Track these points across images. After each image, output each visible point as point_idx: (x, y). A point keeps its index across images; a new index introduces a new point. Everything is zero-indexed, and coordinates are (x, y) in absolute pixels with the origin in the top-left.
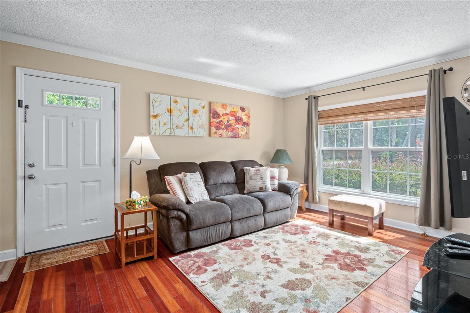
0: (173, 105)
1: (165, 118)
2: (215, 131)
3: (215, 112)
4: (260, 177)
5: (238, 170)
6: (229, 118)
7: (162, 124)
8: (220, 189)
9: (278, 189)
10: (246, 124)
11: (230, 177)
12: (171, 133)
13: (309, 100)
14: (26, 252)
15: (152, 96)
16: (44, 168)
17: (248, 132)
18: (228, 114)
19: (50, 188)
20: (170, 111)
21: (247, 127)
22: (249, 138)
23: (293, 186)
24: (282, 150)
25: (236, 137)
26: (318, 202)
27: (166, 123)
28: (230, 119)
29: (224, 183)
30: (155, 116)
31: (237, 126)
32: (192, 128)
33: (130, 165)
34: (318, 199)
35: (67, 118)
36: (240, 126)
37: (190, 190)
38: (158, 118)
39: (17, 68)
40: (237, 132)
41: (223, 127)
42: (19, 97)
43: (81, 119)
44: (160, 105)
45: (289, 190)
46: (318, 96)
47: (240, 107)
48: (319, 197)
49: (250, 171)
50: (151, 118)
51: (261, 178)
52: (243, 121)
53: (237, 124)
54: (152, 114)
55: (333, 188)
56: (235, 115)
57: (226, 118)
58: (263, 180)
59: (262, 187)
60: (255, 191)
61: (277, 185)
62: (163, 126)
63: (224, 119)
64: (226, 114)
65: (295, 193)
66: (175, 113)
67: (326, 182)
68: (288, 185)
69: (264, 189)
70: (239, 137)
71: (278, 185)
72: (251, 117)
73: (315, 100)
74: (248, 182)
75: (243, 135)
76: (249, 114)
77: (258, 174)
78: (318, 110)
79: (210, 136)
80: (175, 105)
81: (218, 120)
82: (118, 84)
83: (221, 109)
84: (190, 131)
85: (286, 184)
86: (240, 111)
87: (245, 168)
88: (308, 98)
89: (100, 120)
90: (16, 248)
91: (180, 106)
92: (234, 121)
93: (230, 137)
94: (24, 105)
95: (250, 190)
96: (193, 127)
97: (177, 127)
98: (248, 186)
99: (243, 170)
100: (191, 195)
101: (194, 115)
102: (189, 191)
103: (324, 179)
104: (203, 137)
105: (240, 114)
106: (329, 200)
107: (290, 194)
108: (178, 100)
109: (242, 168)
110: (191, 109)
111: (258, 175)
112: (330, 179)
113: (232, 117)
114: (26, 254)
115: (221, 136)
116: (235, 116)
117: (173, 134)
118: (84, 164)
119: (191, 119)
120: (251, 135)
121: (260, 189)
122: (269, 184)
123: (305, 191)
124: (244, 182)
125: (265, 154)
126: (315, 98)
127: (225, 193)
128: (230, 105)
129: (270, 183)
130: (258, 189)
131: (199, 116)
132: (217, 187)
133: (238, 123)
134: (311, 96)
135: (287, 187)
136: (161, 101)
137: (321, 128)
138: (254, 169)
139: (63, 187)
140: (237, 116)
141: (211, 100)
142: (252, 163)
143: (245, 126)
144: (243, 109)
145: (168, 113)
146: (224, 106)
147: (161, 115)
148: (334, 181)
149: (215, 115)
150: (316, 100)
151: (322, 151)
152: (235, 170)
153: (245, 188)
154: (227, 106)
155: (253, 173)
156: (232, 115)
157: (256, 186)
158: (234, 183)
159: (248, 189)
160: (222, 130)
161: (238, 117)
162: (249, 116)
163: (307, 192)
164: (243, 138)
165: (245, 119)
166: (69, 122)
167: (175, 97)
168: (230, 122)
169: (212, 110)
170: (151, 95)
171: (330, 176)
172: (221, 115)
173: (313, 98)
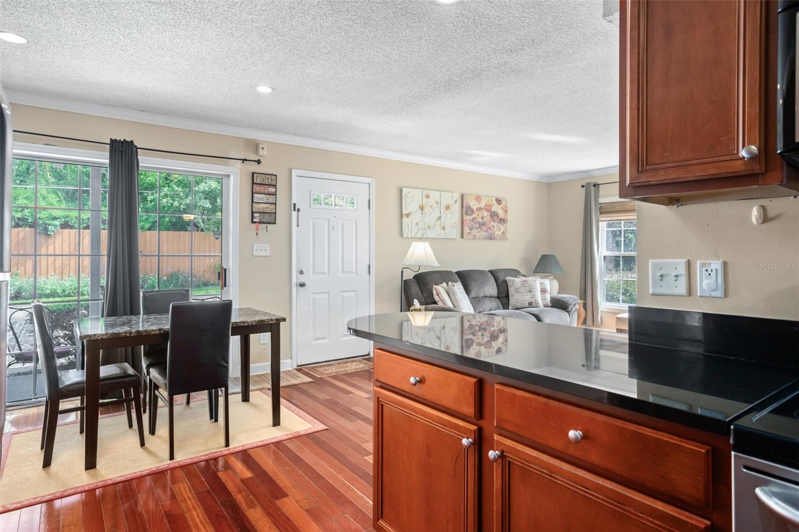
0: (426, 200)
1: (417, 216)
2: (468, 231)
3: (468, 206)
4: (528, 290)
5: (500, 281)
6: (483, 214)
7: (414, 224)
8: (482, 303)
9: (551, 305)
10: (503, 221)
11: (491, 289)
12: (423, 235)
13: (586, 189)
14: (298, 365)
15: (405, 191)
16: (311, 276)
17: (505, 231)
18: (482, 209)
19: (316, 297)
20: (422, 208)
21: (504, 225)
22: (506, 239)
23: (570, 300)
24: (550, 255)
25: (491, 239)
26: (600, 325)
27: (418, 223)
28: (485, 215)
29: (486, 297)
30: (408, 215)
31: (492, 223)
32: (444, 228)
33: (402, 272)
34: (599, 320)
35: (329, 220)
36: (496, 223)
37: (460, 301)
38: (410, 217)
39: (293, 170)
40: (492, 232)
41: (477, 225)
42: (294, 201)
43: (340, 221)
44: (412, 201)
45: (566, 305)
46: (599, 183)
47: (496, 199)
48: (601, 318)
49: (515, 282)
50: (404, 218)
51: (530, 291)
52: (500, 217)
53: (493, 221)
54: (404, 212)
55: (620, 305)
56: (490, 209)
57: (480, 213)
58: (532, 294)
59: (532, 302)
60: (523, 306)
61: (549, 300)
62: (415, 227)
63: (478, 215)
64: (480, 209)
65: (574, 310)
66: (427, 210)
67: (611, 298)
68: (565, 300)
69: (534, 305)
70: (494, 239)
71: (551, 300)
72: (508, 211)
73: (594, 188)
74: (513, 295)
75: (500, 237)
76: (507, 207)
77: (526, 285)
78: (598, 201)
79: (462, 237)
80: (427, 199)
81: (471, 217)
82: (372, 179)
83: (475, 203)
84: (442, 232)
85: (561, 298)
86: (496, 204)
87: (507, 278)
88: (585, 185)
89: (356, 222)
90: (291, 358)
91: (432, 201)
92: (489, 217)
93: (484, 238)
94: (296, 209)
95: (516, 306)
96: (445, 226)
97: (429, 227)
98: (514, 301)
99: (506, 281)
100: (462, 307)
101: (447, 212)
102: (459, 303)
103: (607, 295)
104: (454, 239)
105: (496, 208)
106: (617, 318)
107: (568, 310)
108: (431, 193)
109: (504, 279)
110: (443, 205)
111: (526, 287)
112: (615, 295)
113: (487, 212)
114: (298, 366)
115: (474, 238)
116: (490, 211)
117: (425, 236)
118: (343, 272)
119: (443, 216)
120: (508, 235)
121: (529, 305)
122: (540, 299)
123: (582, 310)
124: (507, 296)
125: (526, 261)
126: (594, 186)
127: (489, 309)
128: (485, 196)
129: (541, 297)
130: (527, 305)
131: (451, 212)
132: (480, 300)
133: (494, 219)
134: (590, 183)
135: (563, 301)
136: (413, 197)
137: (603, 225)
138: (520, 280)
139: (326, 296)
140: (493, 210)
141: (464, 192)
142: (515, 273)
143: (501, 224)
144: (499, 201)
145: (420, 211)
146: (478, 199)
147: (413, 213)
148: (621, 297)
149: (468, 211)
150: (597, 190)
151: (604, 257)
152: (496, 281)
153: (510, 304)
154: (481, 198)
155: (519, 285)
156: (488, 210)
157: (524, 301)
158: (495, 297)
159: (514, 305)
160: (476, 229)
161: (494, 212)
162: (505, 210)
163: (584, 311)
164: (500, 239)
165: (501, 213)
166: (331, 226)
167: (427, 191)
168: (484, 219)
169: (464, 205)
170: (404, 189)
171: (614, 292)
172: (475, 210)
173: (592, 186)
